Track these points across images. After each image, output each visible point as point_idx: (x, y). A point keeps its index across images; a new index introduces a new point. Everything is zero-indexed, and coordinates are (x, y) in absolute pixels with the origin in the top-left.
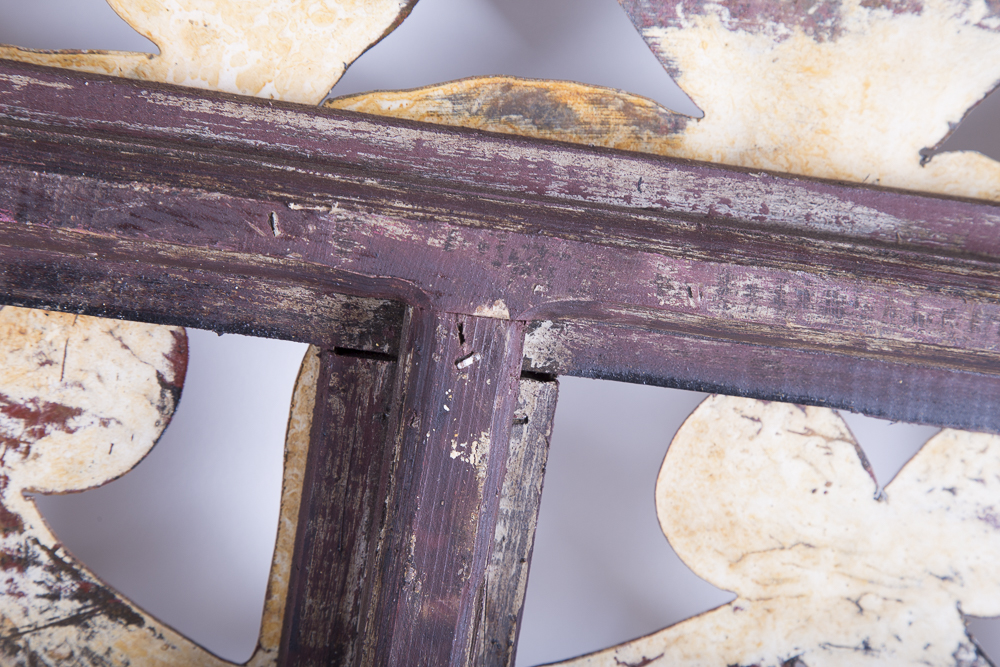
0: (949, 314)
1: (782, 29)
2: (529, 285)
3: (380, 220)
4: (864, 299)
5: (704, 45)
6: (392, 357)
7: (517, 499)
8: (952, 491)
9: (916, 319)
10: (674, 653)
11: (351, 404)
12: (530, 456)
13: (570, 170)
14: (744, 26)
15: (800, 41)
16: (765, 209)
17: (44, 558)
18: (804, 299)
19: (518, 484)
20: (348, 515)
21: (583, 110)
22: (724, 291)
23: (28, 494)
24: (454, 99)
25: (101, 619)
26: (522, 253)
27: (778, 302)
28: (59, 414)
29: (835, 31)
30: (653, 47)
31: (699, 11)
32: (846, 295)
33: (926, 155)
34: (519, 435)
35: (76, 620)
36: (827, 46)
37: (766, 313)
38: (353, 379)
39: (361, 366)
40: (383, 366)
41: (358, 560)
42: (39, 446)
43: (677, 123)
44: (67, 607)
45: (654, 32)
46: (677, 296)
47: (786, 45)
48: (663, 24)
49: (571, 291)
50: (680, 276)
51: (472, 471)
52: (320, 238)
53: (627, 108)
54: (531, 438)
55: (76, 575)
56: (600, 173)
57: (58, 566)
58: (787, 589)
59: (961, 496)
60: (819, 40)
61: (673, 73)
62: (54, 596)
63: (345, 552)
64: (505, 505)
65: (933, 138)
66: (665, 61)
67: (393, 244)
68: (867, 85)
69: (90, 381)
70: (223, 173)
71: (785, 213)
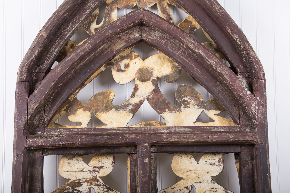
0: (197, 137)
1: (175, 112)
2: (150, 140)
3: (132, 136)
4: (187, 137)
5: (167, 115)
6: (137, 153)
7: (154, 168)
8: (206, 161)
9: (194, 138)
10: (177, 186)
11: (133, 159)
12: (154, 162)
13: (153, 129)
14: (171, 112)
15: (177, 113)
16: (176, 130)
17: (102, 184)
18: (180, 138)
19: (154, 166)
20: (135, 172)
21: (154, 124)
22: (171, 138)
23: (99, 177)
24: (140, 125)
25: (109, 191)
26: (148, 137)
27: (178, 138)
28: (101, 167)
29: (181, 111)
30: (161, 116)
31: (165, 111)
32: (185, 137)
33: (194, 123)
34: (153, 160)
35: (107, 191)
36: (180, 113)
37: (177, 140)
38: (133, 156)
39: (133, 155)
40: (136, 154)
41: (137, 177)
42: (100, 171)
43: (165, 124)
44: (105, 190)
45: (161, 114)
46: (166, 139)
47: (176, 113)
48: (162, 113)
49: (154, 141)
50: (166, 137)
51: (147, 162)
52: (126, 139)
53: (159, 123)
54: (154, 160)
55: (106, 186)
56: (156, 129)
57: (104, 185)
58: (189, 176)
59: (207, 162)
60: (179, 112)
61: (164, 118)
62: (104, 189)
63: (135, 177)
64: (152, 168)
65: (195, 121)
66: (162, 117)
67: (134, 138)
68: (186, 116)
69: (104, 163)
70: (114, 134)
71: (178, 130)
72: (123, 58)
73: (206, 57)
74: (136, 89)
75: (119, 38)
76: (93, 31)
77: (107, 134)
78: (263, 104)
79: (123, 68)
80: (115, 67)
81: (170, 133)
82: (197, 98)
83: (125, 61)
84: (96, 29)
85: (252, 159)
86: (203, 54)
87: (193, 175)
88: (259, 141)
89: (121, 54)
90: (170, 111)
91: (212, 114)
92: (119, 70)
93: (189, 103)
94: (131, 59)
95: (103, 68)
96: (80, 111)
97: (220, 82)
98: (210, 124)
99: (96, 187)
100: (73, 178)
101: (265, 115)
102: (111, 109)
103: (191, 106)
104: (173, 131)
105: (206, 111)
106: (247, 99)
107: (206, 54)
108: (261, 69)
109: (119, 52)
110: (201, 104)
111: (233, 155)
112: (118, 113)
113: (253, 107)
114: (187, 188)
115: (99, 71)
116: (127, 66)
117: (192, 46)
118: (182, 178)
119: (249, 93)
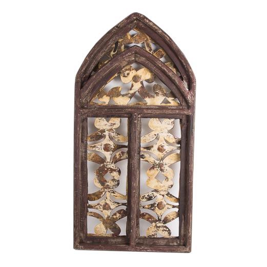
3: (129, 110)
5: (147, 99)
7: (139, 125)
10: (151, 134)
13: (140, 106)
21: (141, 104)
23: (114, 128)
24: (133, 104)
25: (118, 135)
26: (137, 111)
28: (115, 124)
30: (144, 100)
33: (161, 104)
36: (154, 99)
38: (130, 119)
42: (114, 126)
43: (146, 104)
47: (152, 99)
48: (145, 98)
50: (146, 111)
52: (126, 111)
53: (143, 103)
54: (140, 121)
56: (142, 106)
57: (116, 132)
58: (157, 130)
61: (146, 101)
62: (116, 134)
68: (157, 100)
69: (116, 122)
70: (120, 108)
71: (152, 107)
72: (126, 70)
73: (167, 71)
74: (132, 86)
75: (124, 60)
76: (112, 56)
77: (117, 108)
78: (194, 96)
79: (126, 75)
80: (122, 74)
81: (147, 109)
82: (163, 92)
83: (127, 72)
84: (113, 55)
85: (187, 122)
86: (165, 70)
87: (159, 129)
88: (190, 114)
89: (125, 68)
90: (149, 97)
91: (170, 99)
92: (124, 76)
93: (159, 94)
94: (130, 71)
95: (116, 75)
96: (105, 96)
97: (174, 84)
98: (169, 104)
99: (112, 133)
100: (101, 129)
101: (194, 101)
102: (120, 96)
103: (160, 95)
104: (150, 107)
105: (167, 98)
106: (186, 93)
107: (167, 70)
108: (194, 78)
109: (124, 67)
110: (165, 95)
111: (179, 120)
112: (123, 98)
113: (189, 97)
114: (155, 135)
115: (114, 76)
116: (128, 74)
117: (160, 65)
118: (153, 131)
119: (188, 90)
